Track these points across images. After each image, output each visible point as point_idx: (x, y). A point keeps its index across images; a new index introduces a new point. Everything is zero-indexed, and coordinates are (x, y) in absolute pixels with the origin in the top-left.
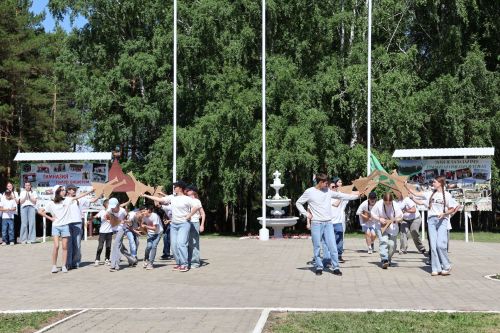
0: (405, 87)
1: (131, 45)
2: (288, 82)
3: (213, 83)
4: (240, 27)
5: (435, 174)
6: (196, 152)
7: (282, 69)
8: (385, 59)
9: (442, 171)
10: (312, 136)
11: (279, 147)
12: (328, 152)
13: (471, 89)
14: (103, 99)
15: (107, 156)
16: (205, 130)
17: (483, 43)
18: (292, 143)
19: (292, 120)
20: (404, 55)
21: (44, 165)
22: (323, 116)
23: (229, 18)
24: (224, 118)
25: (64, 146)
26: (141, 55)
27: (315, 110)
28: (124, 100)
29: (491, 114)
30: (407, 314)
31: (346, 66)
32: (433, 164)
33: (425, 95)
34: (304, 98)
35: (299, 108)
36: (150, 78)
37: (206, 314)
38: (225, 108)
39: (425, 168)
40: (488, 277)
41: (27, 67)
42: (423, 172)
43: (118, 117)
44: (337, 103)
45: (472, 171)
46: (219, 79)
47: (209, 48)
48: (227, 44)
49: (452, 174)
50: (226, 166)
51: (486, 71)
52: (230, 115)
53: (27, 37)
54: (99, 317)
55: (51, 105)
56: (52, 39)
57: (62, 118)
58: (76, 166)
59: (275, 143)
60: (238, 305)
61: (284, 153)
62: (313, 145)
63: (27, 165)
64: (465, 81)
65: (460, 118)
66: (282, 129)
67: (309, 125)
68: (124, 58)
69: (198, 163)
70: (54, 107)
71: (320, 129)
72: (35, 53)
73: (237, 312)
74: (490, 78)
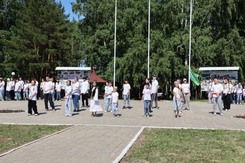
0: (206, 42)
1: (101, 26)
2: (160, 41)
3: (131, 41)
4: (142, 19)
5: (215, 77)
6: (124, 67)
7: (157, 35)
8: (199, 31)
9: (218, 76)
10: (169, 62)
11: (156, 66)
12: (175, 67)
13: (232, 43)
14: (90, 47)
15: (89, 68)
16: (127, 59)
17: (238, 25)
18: (161, 64)
19: (161, 55)
20: (206, 30)
21: (66, 72)
22: (173, 54)
23: (138, 16)
24: (135, 54)
25: (76, 65)
26: (104, 31)
27: (171, 52)
28: (98, 47)
29: (241, 53)
30: (196, 130)
31: (183, 34)
32: (215, 73)
33: (214, 46)
34: (166, 47)
35: (164, 51)
36: (107, 39)
37: (120, 128)
38: (135, 50)
39: (211, 75)
40: (232, 117)
41: (62, 35)
42: (210, 76)
43: (95, 53)
44: (179, 48)
45: (230, 76)
46: (134, 40)
47: (130, 27)
48: (136, 26)
49: (222, 77)
50: (136, 72)
51: (239, 36)
52: (137, 53)
53: (63, 23)
54: (81, 128)
55: (71, 49)
56: (72, 24)
57: (75, 54)
58: (78, 72)
59: (154, 64)
60: (133, 125)
61: (158, 68)
62: (169, 65)
63: (60, 71)
64: (230, 40)
65: (227, 55)
66: (157, 59)
67: (168, 58)
68: (98, 31)
69: (125, 71)
70: (72, 50)
71: (172, 59)
72: (66, 29)
73: (132, 128)
74: (241, 39)
